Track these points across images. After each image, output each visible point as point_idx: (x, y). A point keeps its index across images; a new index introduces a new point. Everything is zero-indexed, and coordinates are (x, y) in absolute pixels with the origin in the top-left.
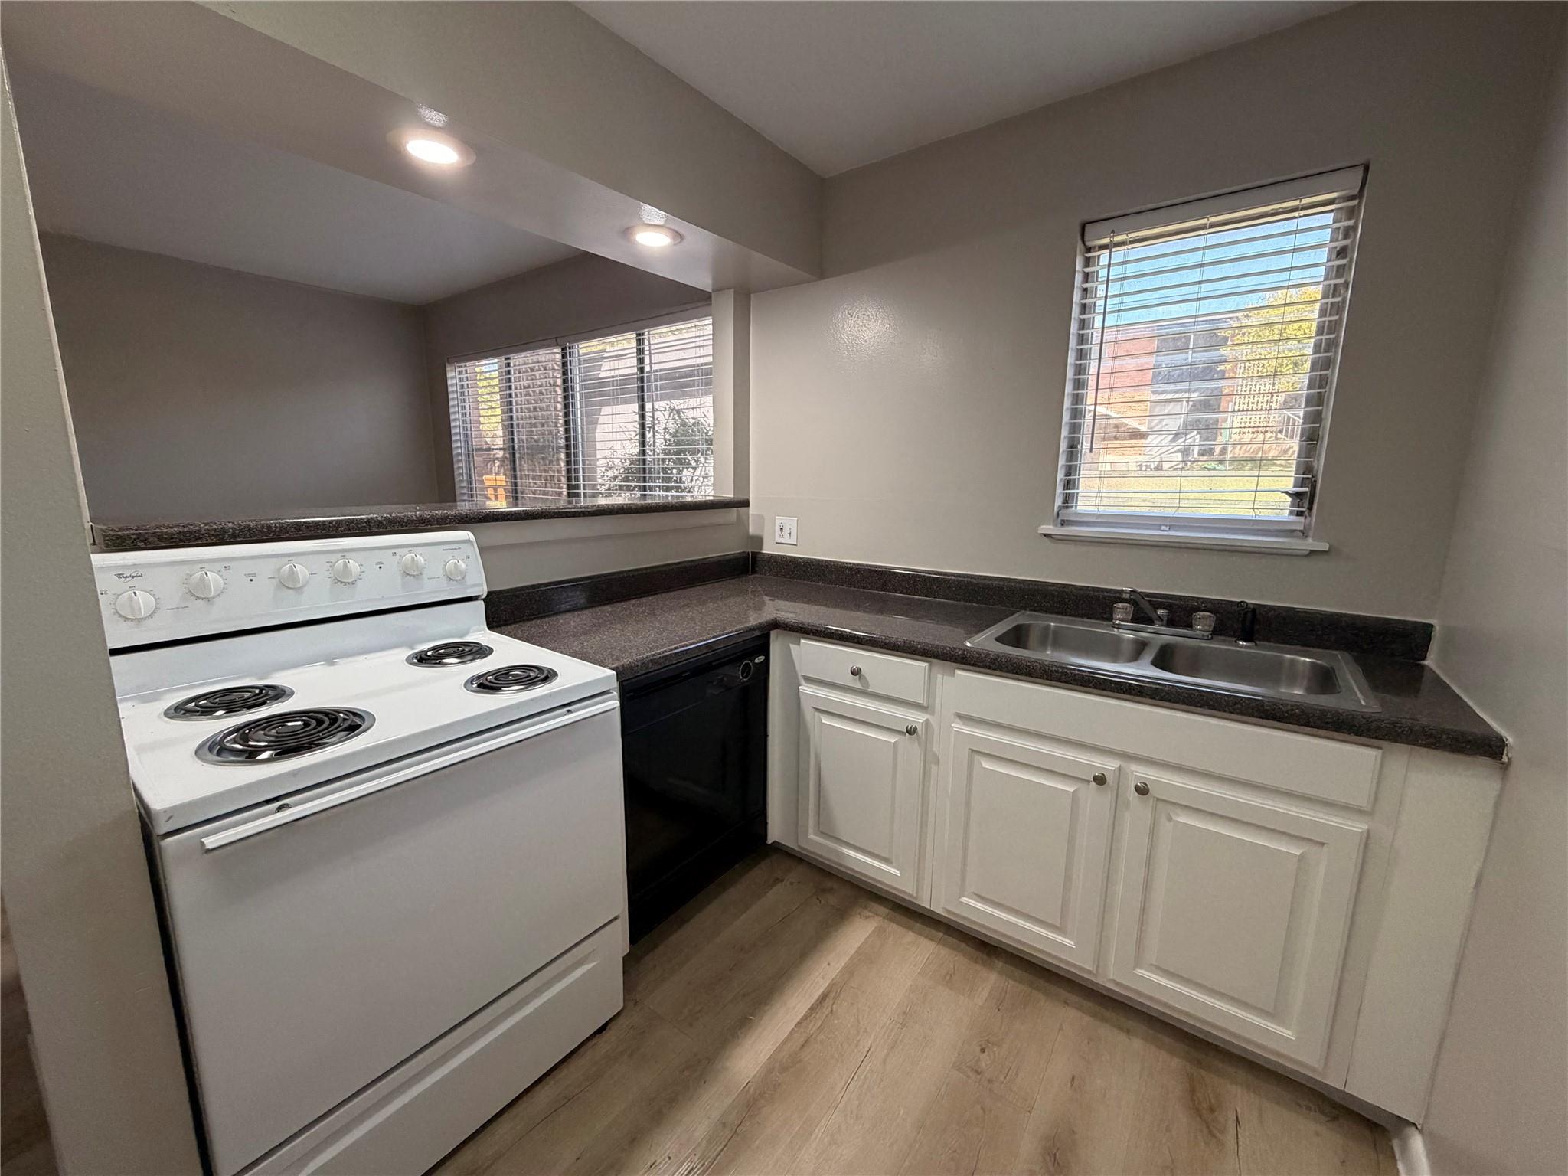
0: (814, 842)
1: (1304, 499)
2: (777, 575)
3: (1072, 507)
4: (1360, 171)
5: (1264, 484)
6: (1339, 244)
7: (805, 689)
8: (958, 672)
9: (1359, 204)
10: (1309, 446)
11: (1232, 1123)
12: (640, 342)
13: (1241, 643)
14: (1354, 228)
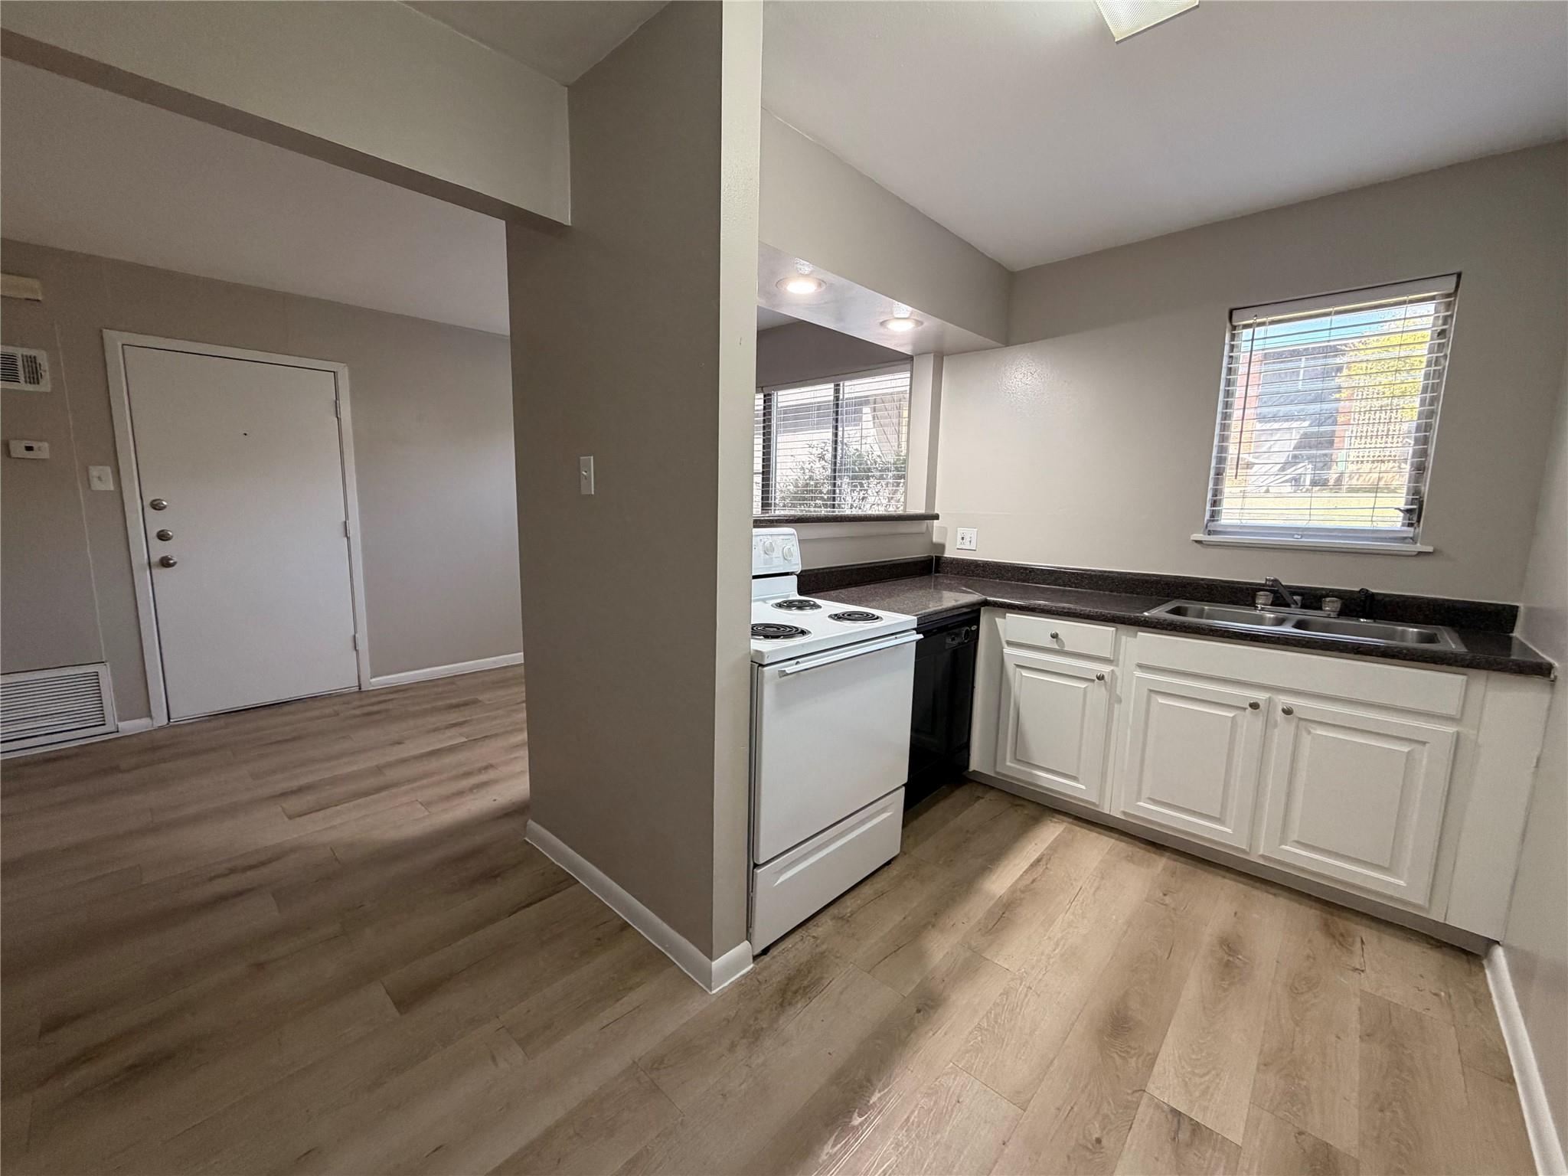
0: (1010, 767)
1: (1414, 513)
2: (958, 574)
3: (1217, 520)
4: (1454, 279)
5: (1380, 503)
6: (1439, 329)
7: (1007, 650)
8: (1140, 634)
9: (1455, 300)
10: (1417, 475)
11: (1358, 945)
12: (837, 391)
13: (1362, 620)
14: (1451, 316)
